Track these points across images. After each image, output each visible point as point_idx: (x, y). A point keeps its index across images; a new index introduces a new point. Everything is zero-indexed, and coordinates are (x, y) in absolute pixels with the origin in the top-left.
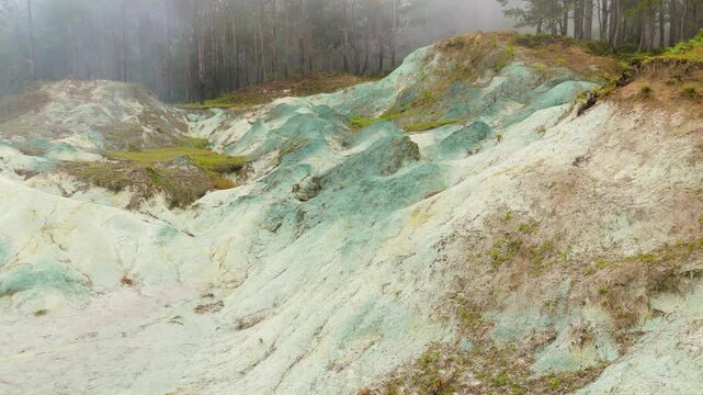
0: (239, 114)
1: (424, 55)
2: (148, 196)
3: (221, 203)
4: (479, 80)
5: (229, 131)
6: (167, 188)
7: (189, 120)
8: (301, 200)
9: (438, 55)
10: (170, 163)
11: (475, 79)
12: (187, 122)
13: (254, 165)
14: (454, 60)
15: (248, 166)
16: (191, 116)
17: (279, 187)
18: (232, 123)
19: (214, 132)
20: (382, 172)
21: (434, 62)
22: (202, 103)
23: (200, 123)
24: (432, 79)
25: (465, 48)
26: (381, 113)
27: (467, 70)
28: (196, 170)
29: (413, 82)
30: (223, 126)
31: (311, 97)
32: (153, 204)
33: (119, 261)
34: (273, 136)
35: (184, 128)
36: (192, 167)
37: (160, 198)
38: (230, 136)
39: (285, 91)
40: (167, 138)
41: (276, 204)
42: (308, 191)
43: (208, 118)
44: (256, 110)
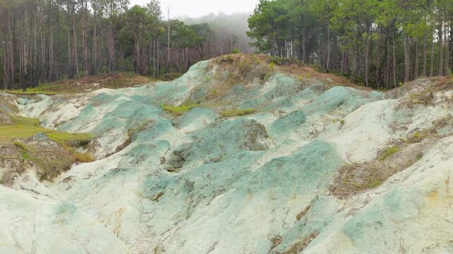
0: (66, 100)
1: (205, 66)
2: (21, 171)
3: (90, 175)
4: (250, 84)
5: (58, 113)
6: (36, 162)
7: (19, 103)
8: (169, 171)
9: (216, 67)
10: (30, 139)
11: (246, 83)
12: (18, 105)
13: (100, 141)
14: (227, 71)
15: (95, 142)
16: (20, 100)
17: (148, 160)
18: (60, 106)
19: (43, 113)
20: (241, 147)
21: (214, 71)
22: (24, 90)
23: (29, 106)
24: (214, 82)
25: (234, 63)
26: (180, 103)
27: (237, 78)
28: (56, 146)
29: (199, 83)
30: (51, 108)
31: (122, 89)
32: (26, 179)
33: (18, 245)
34: (110, 118)
35: (15, 109)
36: (52, 143)
37: (32, 173)
38: (59, 117)
39: (95, 84)
40: (5, 117)
41: (150, 175)
42: (172, 162)
43: (36, 102)
44: (80, 97)
